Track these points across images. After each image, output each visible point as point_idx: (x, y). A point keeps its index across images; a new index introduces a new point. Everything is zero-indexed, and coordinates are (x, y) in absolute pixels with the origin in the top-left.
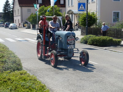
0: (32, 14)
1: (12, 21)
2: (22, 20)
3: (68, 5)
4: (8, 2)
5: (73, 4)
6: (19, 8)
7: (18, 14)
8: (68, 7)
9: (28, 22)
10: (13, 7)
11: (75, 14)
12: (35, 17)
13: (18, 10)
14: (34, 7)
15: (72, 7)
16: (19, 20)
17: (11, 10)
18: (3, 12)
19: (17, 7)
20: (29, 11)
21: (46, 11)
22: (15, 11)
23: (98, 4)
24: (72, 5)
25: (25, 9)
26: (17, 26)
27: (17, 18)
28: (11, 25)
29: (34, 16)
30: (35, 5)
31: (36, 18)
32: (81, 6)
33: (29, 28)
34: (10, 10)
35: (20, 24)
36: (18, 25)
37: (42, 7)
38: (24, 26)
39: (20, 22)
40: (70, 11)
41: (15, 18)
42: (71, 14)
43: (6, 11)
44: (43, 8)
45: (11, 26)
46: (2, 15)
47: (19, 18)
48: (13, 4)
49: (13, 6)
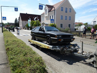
1: (19, 26)
2: (23, 26)
4: (17, 19)
5: (44, 20)
6: (22, 21)
9: (26, 27)
10: (19, 21)
11: (45, 24)
18: (15, 23)
20: (26, 22)
21: (34, 23)
25: (24, 22)
27: (21, 25)
30: (29, 20)
33: (26, 29)
36: (21, 28)
38: (24, 29)
39: (22, 27)
41: (20, 25)
44: (32, 22)
47: (22, 25)
48: (19, 20)
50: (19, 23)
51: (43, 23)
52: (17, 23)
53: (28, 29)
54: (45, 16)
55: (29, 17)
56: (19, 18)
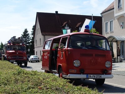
1: (33, 53)
3: (105, 32)
4: (27, 32)
5: (113, 29)
6: (42, 37)
7: (41, 44)
13: (40, 39)
15: (111, 33)
17: (31, 41)
22: (36, 40)
24: (111, 30)
26: (39, 58)
28: (32, 57)
34: (29, 41)
41: (36, 50)
45: (32, 59)
48: (34, 34)
49: (32, 36)
50: (33, 42)
52: (29, 43)
54: (116, 15)
56: (34, 28)
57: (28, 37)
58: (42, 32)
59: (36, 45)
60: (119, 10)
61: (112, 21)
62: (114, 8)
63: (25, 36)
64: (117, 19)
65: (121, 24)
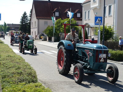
0: (49, 26)
2: (39, 33)
3: (84, 19)
4: (26, 14)
5: (90, 18)
6: (36, 20)
7: (35, 26)
8: (84, 20)
9: (45, 34)
11: (91, 27)
12: (51, 30)
13: (35, 22)
14: (52, 19)
15: (88, 20)
16: (35, 32)
17: (29, 22)
18: (20, 24)
19: (34, 19)
20: (46, 23)
22: (32, 23)
23: (115, 18)
24: (88, 18)
25: (42, 21)
26: (33, 38)
27: (34, 30)
29: (50, 28)
31: (53, 31)
32: (98, 20)
33: (45, 40)
34: (27, 22)
35: (36, 36)
37: (58, 19)
38: (40, 38)
39: (36, 34)
40: (87, 24)
41: (32, 30)
42: (88, 27)
43: (23, 23)
44: (60, 21)
46: (20, 27)
47: (36, 30)
48: (31, 16)
49: (30, 18)
51: (87, 26)
53: (50, 40)
54: (92, 6)
55: (55, 9)
56: (31, 12)
57: (27, 19)
58: (37, 16)
59: (32, 27)
60: (94, 3)
61: (90, 11)
62: (90, 1)
63: (25, 17)
64: (93, 10)
65: (96, 14)
